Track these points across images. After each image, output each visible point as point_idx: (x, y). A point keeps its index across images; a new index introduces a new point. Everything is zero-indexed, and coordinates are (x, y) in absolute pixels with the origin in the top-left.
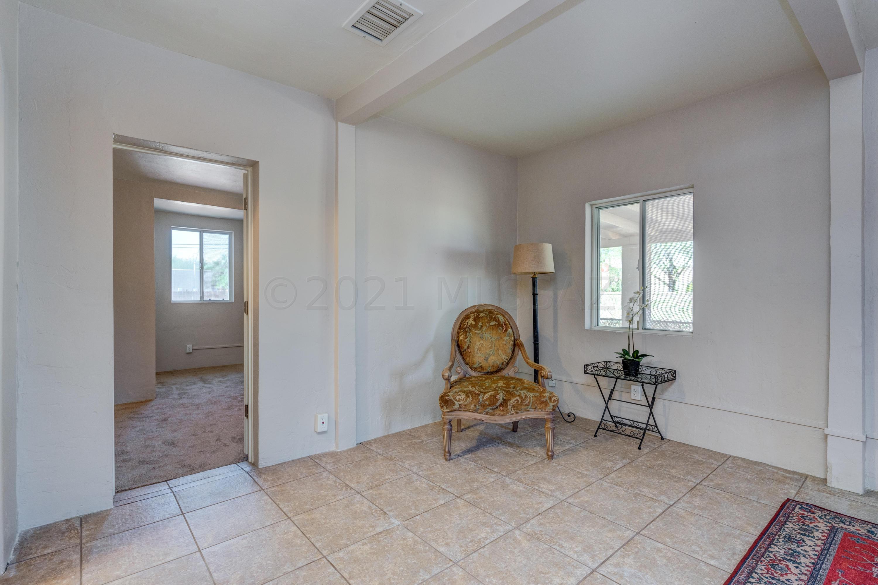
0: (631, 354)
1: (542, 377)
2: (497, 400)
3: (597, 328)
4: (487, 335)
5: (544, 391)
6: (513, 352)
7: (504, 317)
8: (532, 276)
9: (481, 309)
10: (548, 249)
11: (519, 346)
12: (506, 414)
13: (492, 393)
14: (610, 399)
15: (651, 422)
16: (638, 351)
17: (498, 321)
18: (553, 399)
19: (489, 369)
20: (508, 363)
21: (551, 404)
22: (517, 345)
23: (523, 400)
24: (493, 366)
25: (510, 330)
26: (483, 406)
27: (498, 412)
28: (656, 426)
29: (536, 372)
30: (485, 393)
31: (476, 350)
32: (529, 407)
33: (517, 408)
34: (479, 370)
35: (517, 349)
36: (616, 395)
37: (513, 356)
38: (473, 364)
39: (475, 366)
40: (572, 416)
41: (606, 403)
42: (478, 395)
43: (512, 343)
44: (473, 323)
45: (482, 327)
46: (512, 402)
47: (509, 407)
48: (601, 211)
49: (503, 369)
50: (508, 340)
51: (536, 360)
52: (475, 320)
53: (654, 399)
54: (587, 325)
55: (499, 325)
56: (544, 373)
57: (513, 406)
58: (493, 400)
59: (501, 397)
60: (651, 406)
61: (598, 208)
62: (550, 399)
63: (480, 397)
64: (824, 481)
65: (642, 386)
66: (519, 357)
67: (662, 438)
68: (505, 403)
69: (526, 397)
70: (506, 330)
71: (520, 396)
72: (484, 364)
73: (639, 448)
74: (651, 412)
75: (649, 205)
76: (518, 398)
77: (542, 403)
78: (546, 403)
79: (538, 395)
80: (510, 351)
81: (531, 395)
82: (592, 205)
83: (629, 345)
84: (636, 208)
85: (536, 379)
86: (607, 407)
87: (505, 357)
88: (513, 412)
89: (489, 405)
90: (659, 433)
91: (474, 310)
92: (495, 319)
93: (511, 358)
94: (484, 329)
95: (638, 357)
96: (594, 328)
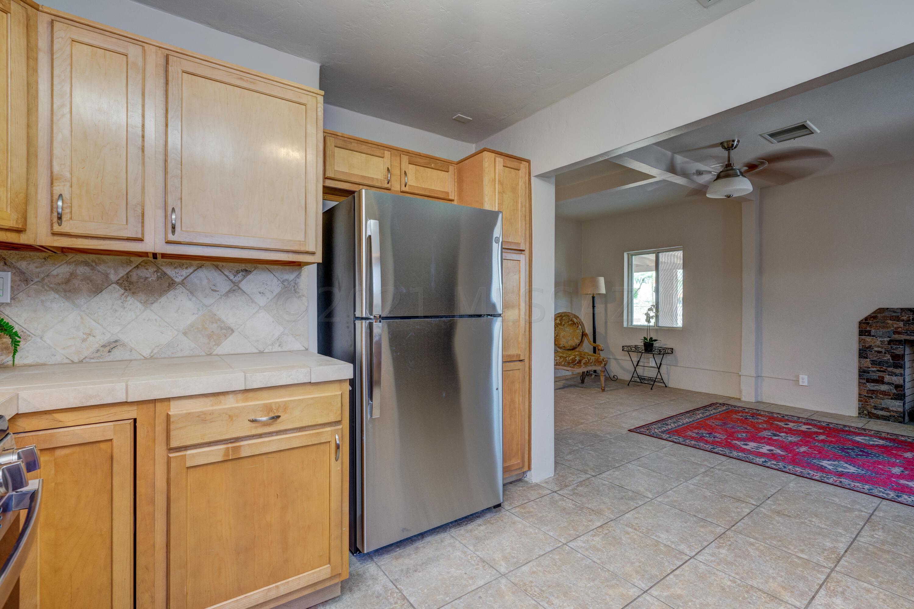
0: (648, 340)
1: (599, 350)
2: (576, 360)
3: (631, 326)
4: (567, 329)
5: (600, 357)
6: (582, 339)
7: (577, 319)
8: (592, 295)
9: (563, 315)
10: (602, 280)
11: (585, 335)
12: (580, 367)
13: (573, 357)
14: (637, 365)
15: (659, 377)
16: (652, 338)
17: (573, 322)
18: (604, 360)
19: (569, 348)
20: (579, 345)
21: (604, 363)
22: (584, 335)
23: (589, 360)
24: (571, 346)
25: (580, 326)
26: (569, 363)
27: (576, 367)
28: (662, 379)
29: (594, 349)
30: (569, 357)
31: (561, 337)
32: (592, 364)
33: (586, 364)
34: (563, 348)
35: (584, 337)
36: (640, 364)
37: (582, 341)
38: (560, 345)
39: (561, 346)
40: (615, 376)
41: (635, 368)
42: (566, 357)
43: (581, 333)
44: (559, 322)
45: (564, 324)
46: (583, 361)
47: (582, 364)
48: (633, 257)
49: (576, 348)
50: (579, 332)
51: (595, 341)
52: (560, 320)
53: (661, 364)
54: (625, 325)
55: (574, 323)
56: (599, 348)
57: (584, 364)
58: (574, 361)
59: (578, 358)
60: (659, 368)
61: (632, 255)
62: (603, 360)
63: (567, 359)
64: (740, 399)
65: (653, 355)
66: (586, 341)
67: (666, 386)
68: (580, 362)
69: (591, 359)
70: (578, 327)
71: (587, 358)
72: (566, 345)
73: (651, 389)
74: (659, 371)
75: (660, 255)
76: (586, 359)
77: (599, 362)
78: (601, 362)
79: (597, 358)
80: (580, 338)
81: (593, 358)
82: (628, 254)
83: (647, 335)
84: (653, 257)
85: (595, 352)
86: (635, 370)
87: (578, 342)
88: (584, 366)
89: (572, 363)
90: (664, 383)
91: (559, 315)
92: (571, 320)
93: (581, 342)
94: (566, 326)
95: (652, 341)
96: (629, 326)
